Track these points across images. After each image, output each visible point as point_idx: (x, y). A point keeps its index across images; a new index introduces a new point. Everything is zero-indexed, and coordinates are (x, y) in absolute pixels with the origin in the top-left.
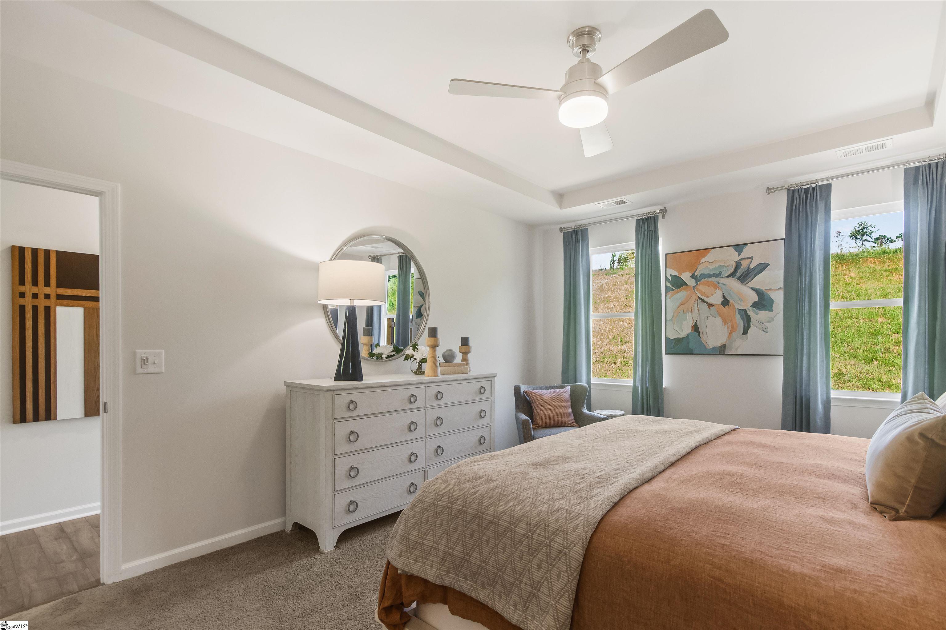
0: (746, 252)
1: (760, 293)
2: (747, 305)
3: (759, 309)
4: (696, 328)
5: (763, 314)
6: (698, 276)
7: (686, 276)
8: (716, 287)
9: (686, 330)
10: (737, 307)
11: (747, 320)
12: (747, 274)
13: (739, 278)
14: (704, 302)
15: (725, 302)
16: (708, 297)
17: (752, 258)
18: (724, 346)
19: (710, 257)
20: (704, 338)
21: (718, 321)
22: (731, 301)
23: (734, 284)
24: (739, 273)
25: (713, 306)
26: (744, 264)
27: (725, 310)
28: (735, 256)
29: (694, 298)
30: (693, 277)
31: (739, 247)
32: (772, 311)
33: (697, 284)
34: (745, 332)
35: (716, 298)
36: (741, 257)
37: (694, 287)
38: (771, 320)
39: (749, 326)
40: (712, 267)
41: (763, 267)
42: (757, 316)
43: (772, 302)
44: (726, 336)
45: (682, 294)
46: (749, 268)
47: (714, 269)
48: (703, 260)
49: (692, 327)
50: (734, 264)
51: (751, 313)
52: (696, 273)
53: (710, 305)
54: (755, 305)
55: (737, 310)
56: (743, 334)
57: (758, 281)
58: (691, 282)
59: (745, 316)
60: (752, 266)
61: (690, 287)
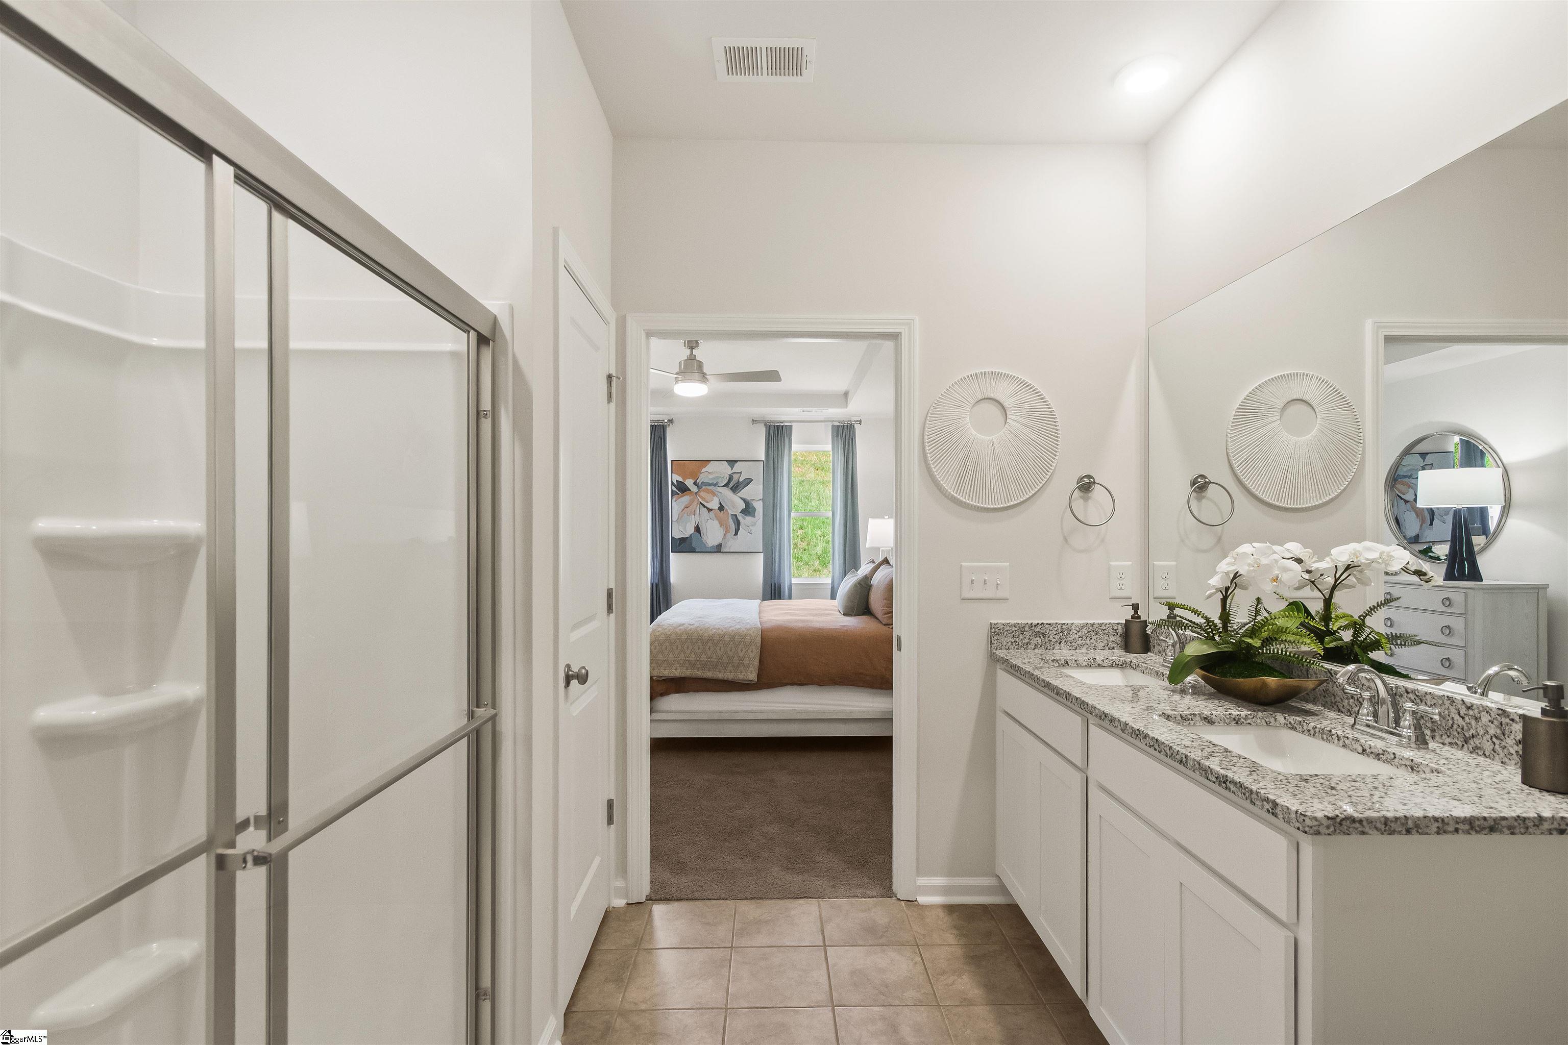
0: (738, 467)
1: (747, 503)
2: (737, 512)
3: (746, 515)
4: (697, 529)
5: (749, 519)
6: (700, 484)
7: (689, 483)
8: (714, 494)
9: (689, 531)
10: (730, 512)
11: (738, 524)
12: (737, 486)
13: (731, 489)
14: (704, 506)
15: (721, 508)
16: (707, 502)
17: (741, 473)
18: (720, 545)
19: (710, 468)
20: (704, 537)
21: (716, 523)
22: (726, 507)
23: (727, 492)
24: (731, 485)
25: (712, 510)
26: (735, 477)
27: (721, 514)
28: (726, 470)
29: (696, 501)
30: (695, 483)
31: (732, 463)
32: (754, 517)
33: (699, 490)
34: (736, 534)
35: (714, 505)
36: (733, 471)
37: (696, 493)
38: (754, 524)
39: (739, 529)
40: (711, 477)
41: (748, 481)
42: (745, 520)
43: (755, 510)
44: (722, 536)
45: (685, 499)
46: (739, 481)
47: (712, 479)
48: (703, 470)
49: (695, 528)
50: (728, 477)
51: (740, 518)
52: (698, 481)
53: (709, 510)
54: (744, 512)
55: (730, 515)
56: (734, 535)
57: (746, 492)
58: (694, 489)
59: (735, 520)
60: (741, 480)
61: (693, 492)
